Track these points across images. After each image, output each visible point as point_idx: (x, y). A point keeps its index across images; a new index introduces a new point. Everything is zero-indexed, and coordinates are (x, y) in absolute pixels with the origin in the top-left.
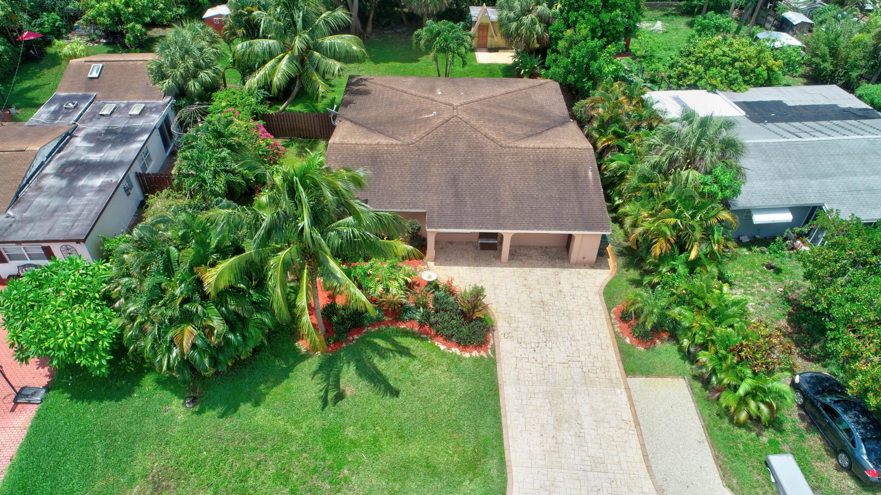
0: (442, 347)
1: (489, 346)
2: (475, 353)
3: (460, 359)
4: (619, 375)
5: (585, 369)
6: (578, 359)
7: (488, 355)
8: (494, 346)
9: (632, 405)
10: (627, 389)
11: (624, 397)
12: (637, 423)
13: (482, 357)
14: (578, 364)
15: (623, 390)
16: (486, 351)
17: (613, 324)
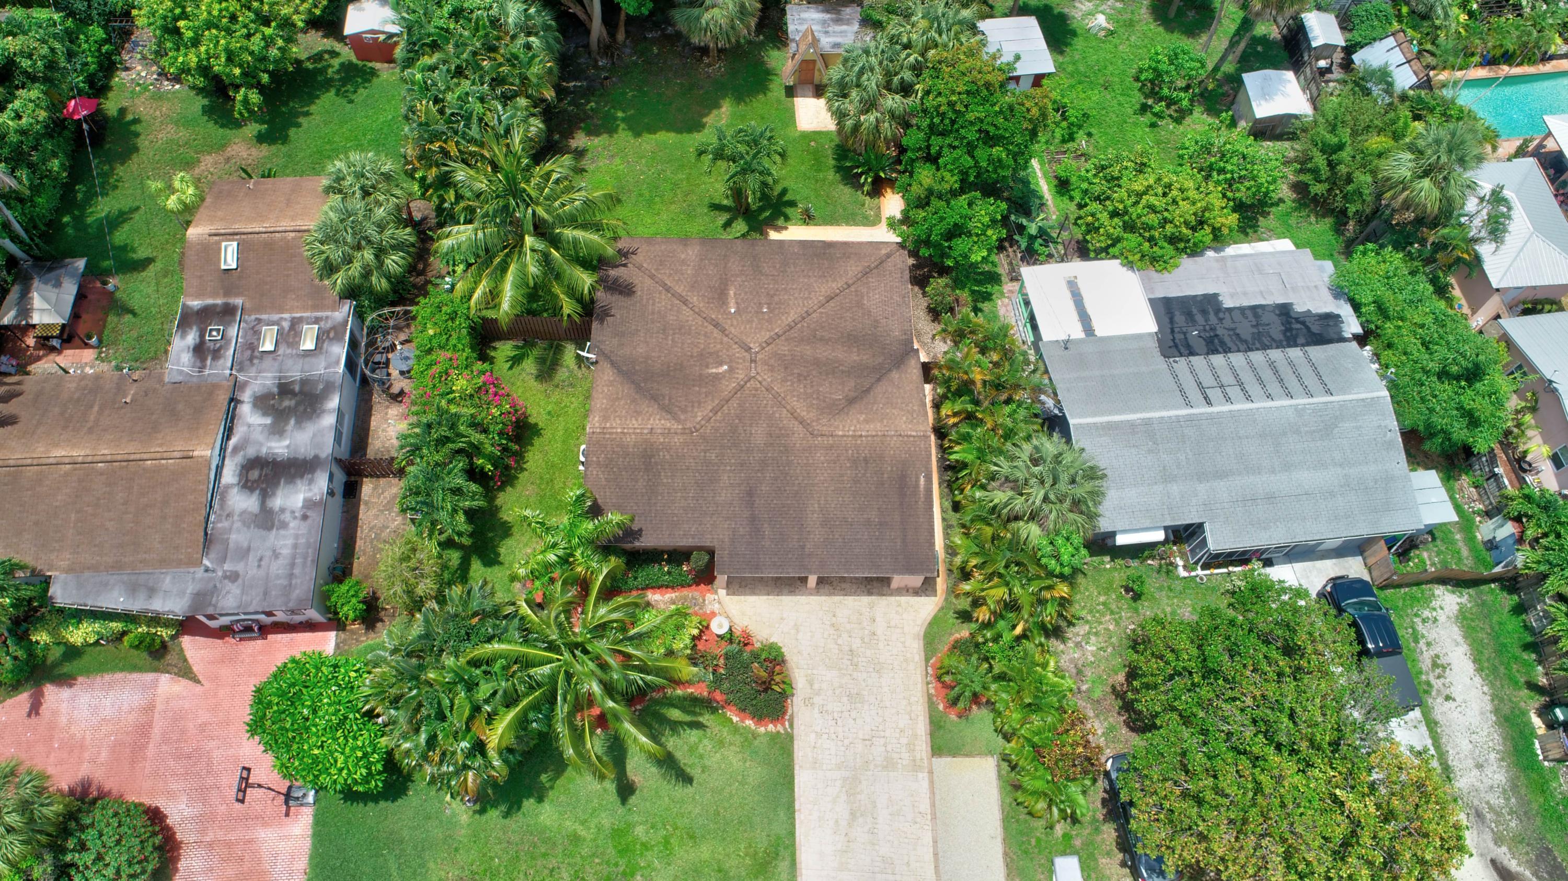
0: (735, 719)
1: (787, 717)
2: (771, 727)
3: (755, 736)
4: (924, 755)
5: (889, 748)
6: (882, 734)
7: (785, 729)
8: (792, 716)
9: (933, 793)
10: (931, 772)
11: (925, 784)
12: (934, 817)
13: (778, 732)
14: (882, 741)
15: (926, 774)
16: (783, 725)
17: (928, 683)
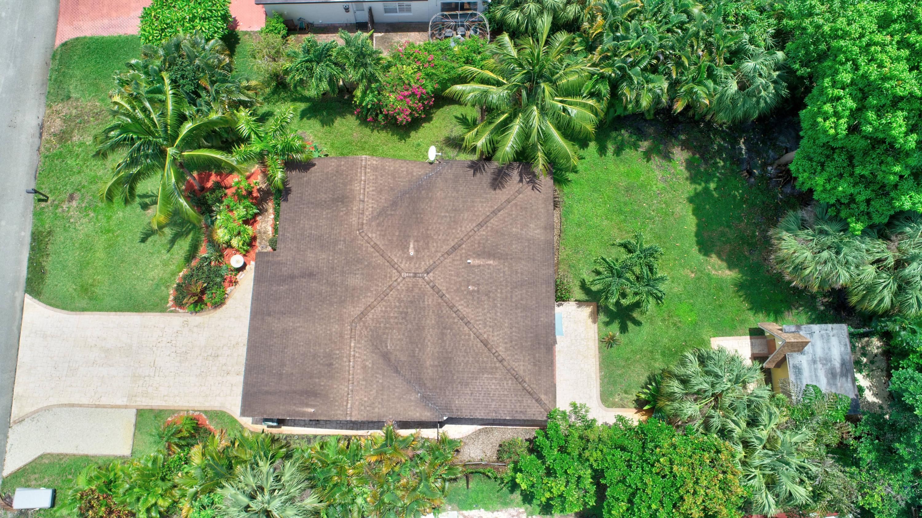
0: (181, 274)
1: (177, 309)
2: (171, 298)
3: (167, 287)
4: (138, 403)
5: (147, 379)
6: (157, 374)
7: (170, 307)
8: (178, 312)
9: (112, 407)
10: (126, 407)
11: (119, 402)
12: (97, 406)
13: (168, 303)
14: (152, 374)
15: (125, 403)
17: (188, 411)
